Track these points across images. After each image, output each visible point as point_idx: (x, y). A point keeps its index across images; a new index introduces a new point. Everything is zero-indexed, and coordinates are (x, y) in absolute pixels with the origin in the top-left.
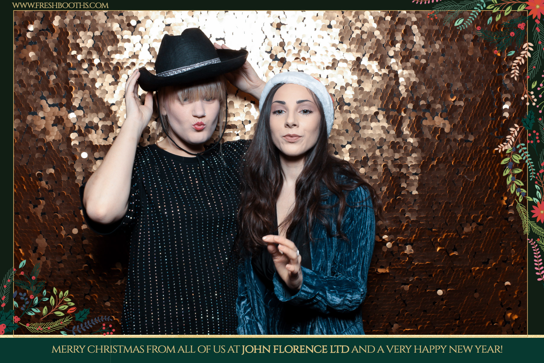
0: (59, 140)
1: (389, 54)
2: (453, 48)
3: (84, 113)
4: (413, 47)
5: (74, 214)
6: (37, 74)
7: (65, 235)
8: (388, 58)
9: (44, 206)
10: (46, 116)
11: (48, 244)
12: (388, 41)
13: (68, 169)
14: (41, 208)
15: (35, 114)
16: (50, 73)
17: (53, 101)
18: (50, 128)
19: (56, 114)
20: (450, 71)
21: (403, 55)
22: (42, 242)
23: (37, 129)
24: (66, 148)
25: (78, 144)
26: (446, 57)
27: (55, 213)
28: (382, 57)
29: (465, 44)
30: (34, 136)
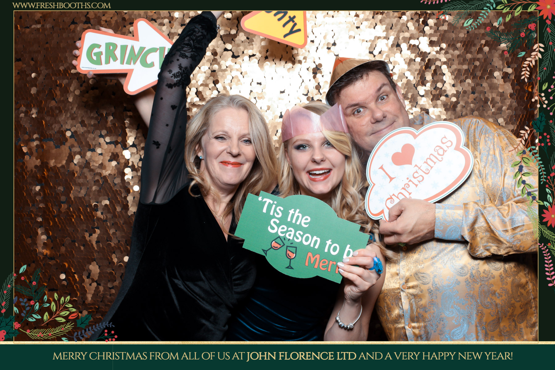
0: (115, 175)
1: (420, 93)
2: (483, 85)
3: (137, 150)
4: (443, 86)
5: (126, 242)
6: (97, 115)
7: (117, 262)
8: (419, 98)
9: (98, 235)
10: (104, 152)
11: (100, 270)
12: (419, 81)
13: (122, 201)
14: (95, 236)
15: (93, 150)
16: (108, 115)
17: (110, 139)
18: (106, 163)
19: (112, 151)
20: (481, 108)
21: (433, 93)
22: (94, 268)
23: (95, 164)
24: (120, 181)
25: (131, 178)
26: (476, 95)
27: (108, 241)
28: (412, 96)
29: (495, 81)
30: (92, 170)
